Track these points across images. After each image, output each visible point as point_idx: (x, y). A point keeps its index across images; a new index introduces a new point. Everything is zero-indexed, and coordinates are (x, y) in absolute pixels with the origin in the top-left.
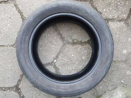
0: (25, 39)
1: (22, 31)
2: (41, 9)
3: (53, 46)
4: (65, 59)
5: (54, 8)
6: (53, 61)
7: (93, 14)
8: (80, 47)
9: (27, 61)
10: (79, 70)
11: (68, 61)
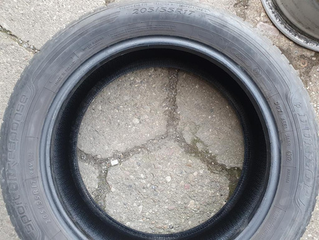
0: (70, 55)
1: (76, 29)
2: (170, 6)
3: (136, 121)
4: (142, 176)
5: (205, 23)
6: (107, 160)
7: (301, 113)
8: (201, 172)
9: (35, 118)
10: (160, 228)
11: (149, 185)
